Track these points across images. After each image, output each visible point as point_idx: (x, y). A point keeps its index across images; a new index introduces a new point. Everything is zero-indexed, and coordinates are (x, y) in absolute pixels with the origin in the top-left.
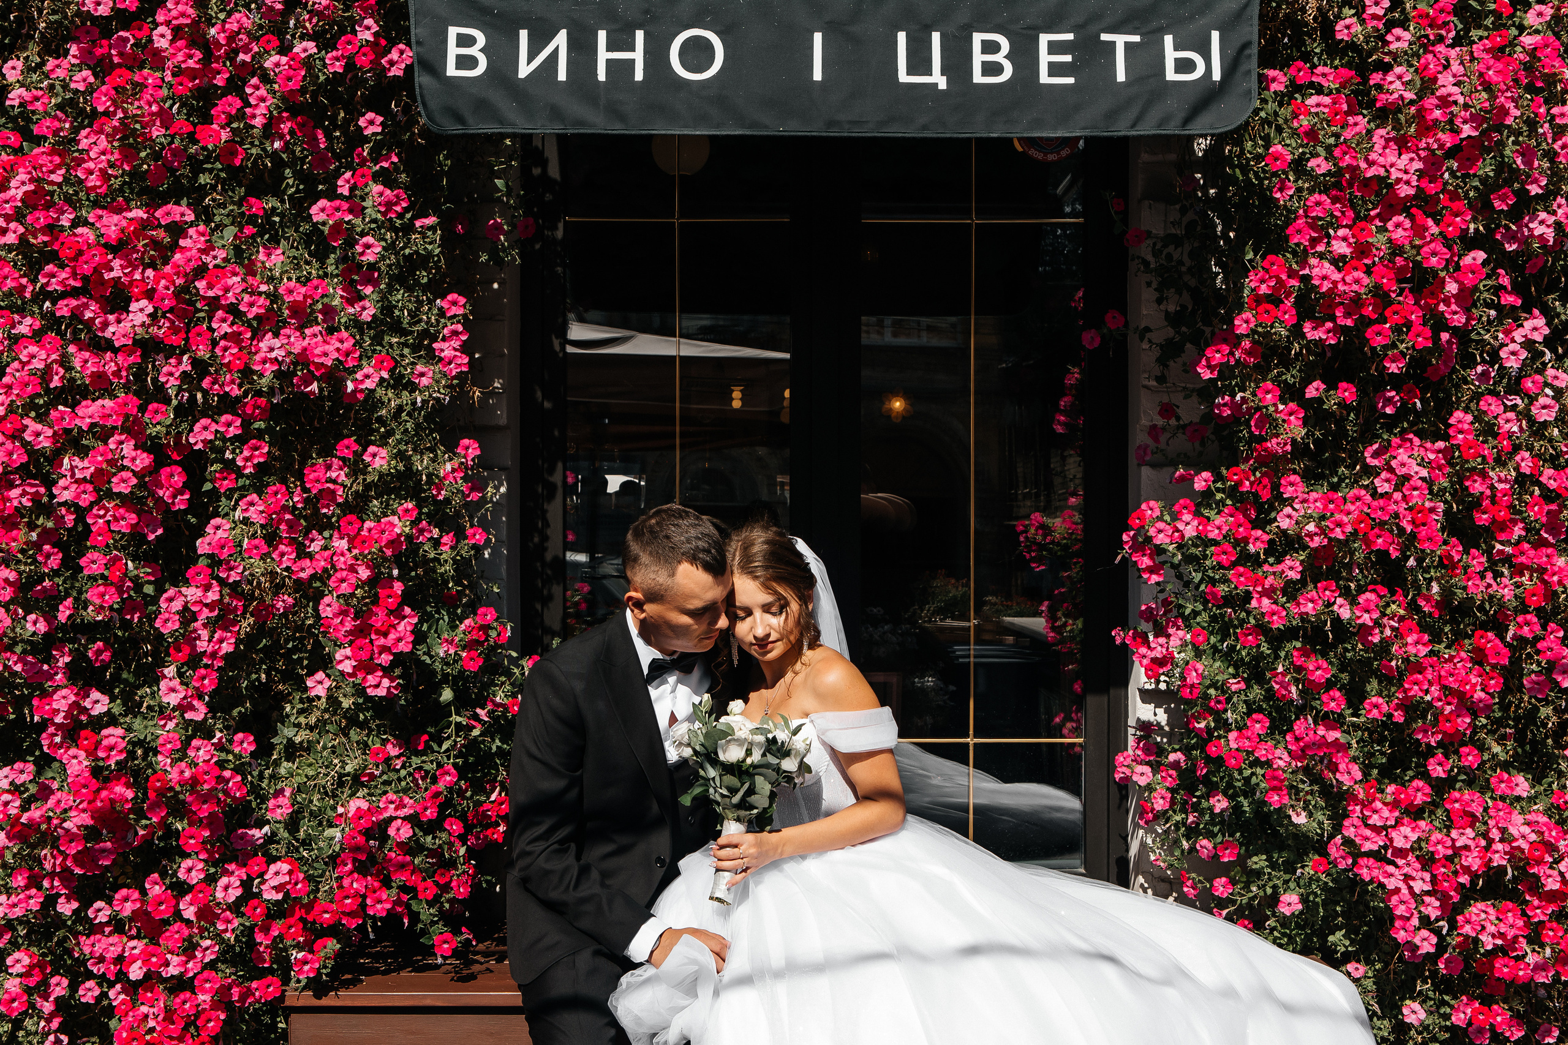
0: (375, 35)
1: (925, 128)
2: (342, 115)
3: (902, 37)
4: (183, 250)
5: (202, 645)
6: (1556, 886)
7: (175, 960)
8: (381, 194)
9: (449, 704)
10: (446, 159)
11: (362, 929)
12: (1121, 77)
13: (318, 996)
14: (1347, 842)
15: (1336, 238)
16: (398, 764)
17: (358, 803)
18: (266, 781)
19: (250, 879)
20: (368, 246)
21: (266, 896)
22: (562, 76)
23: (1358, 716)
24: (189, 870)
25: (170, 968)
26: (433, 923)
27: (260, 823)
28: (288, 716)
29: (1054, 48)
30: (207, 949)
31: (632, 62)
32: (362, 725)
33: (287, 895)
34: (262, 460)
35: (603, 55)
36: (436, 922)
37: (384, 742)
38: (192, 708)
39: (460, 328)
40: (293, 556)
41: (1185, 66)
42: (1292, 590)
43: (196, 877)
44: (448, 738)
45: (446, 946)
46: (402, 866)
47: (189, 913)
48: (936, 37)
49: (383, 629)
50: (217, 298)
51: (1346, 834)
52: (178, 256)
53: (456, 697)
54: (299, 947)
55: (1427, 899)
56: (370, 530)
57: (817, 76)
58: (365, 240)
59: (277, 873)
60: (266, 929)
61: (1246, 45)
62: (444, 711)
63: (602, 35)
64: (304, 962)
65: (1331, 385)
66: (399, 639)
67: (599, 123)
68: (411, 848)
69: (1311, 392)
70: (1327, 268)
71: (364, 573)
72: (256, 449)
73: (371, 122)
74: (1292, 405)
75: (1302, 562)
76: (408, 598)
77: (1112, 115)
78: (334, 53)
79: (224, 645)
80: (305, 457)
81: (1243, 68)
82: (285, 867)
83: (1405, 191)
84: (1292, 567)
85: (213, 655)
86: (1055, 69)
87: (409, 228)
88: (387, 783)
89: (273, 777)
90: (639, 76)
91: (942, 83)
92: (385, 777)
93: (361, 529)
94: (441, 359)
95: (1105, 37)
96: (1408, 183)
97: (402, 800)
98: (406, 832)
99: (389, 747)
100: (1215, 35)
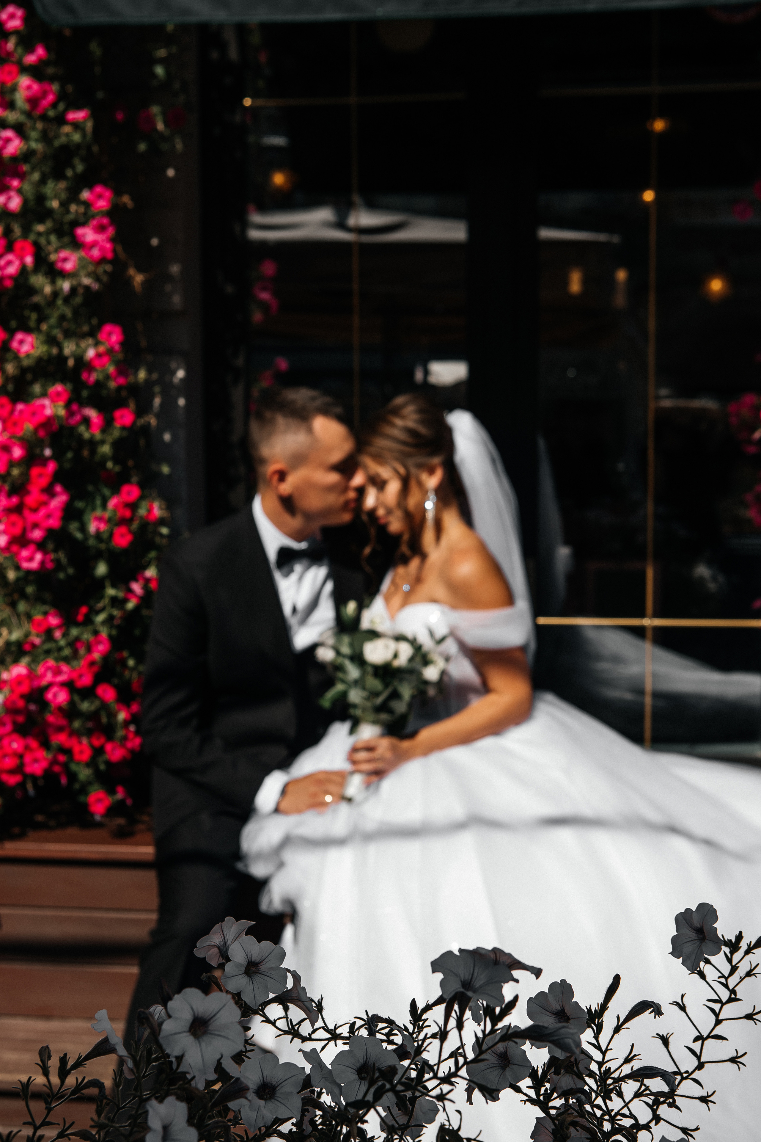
8: (29, 87)
9: (104, 578)
10: (97, 48)
11: (22, 785)
16: (60, 633)
17: (20, 670)
20: (7, 140)
26: (90, 782)
36: (93, 782)
44: (103, 609)
46: (60, 729)
49: (36, 506)
53: (110, 571)
56: (21, 412)
62: (99, 585)
66: (50, 516)
68: (69, 712)
71: (18, 453)
76: (58, 477)
87: (61, 120)
93: (13, 411)
97: (60, 667)
98: (63, 697)
99: (50, 617)
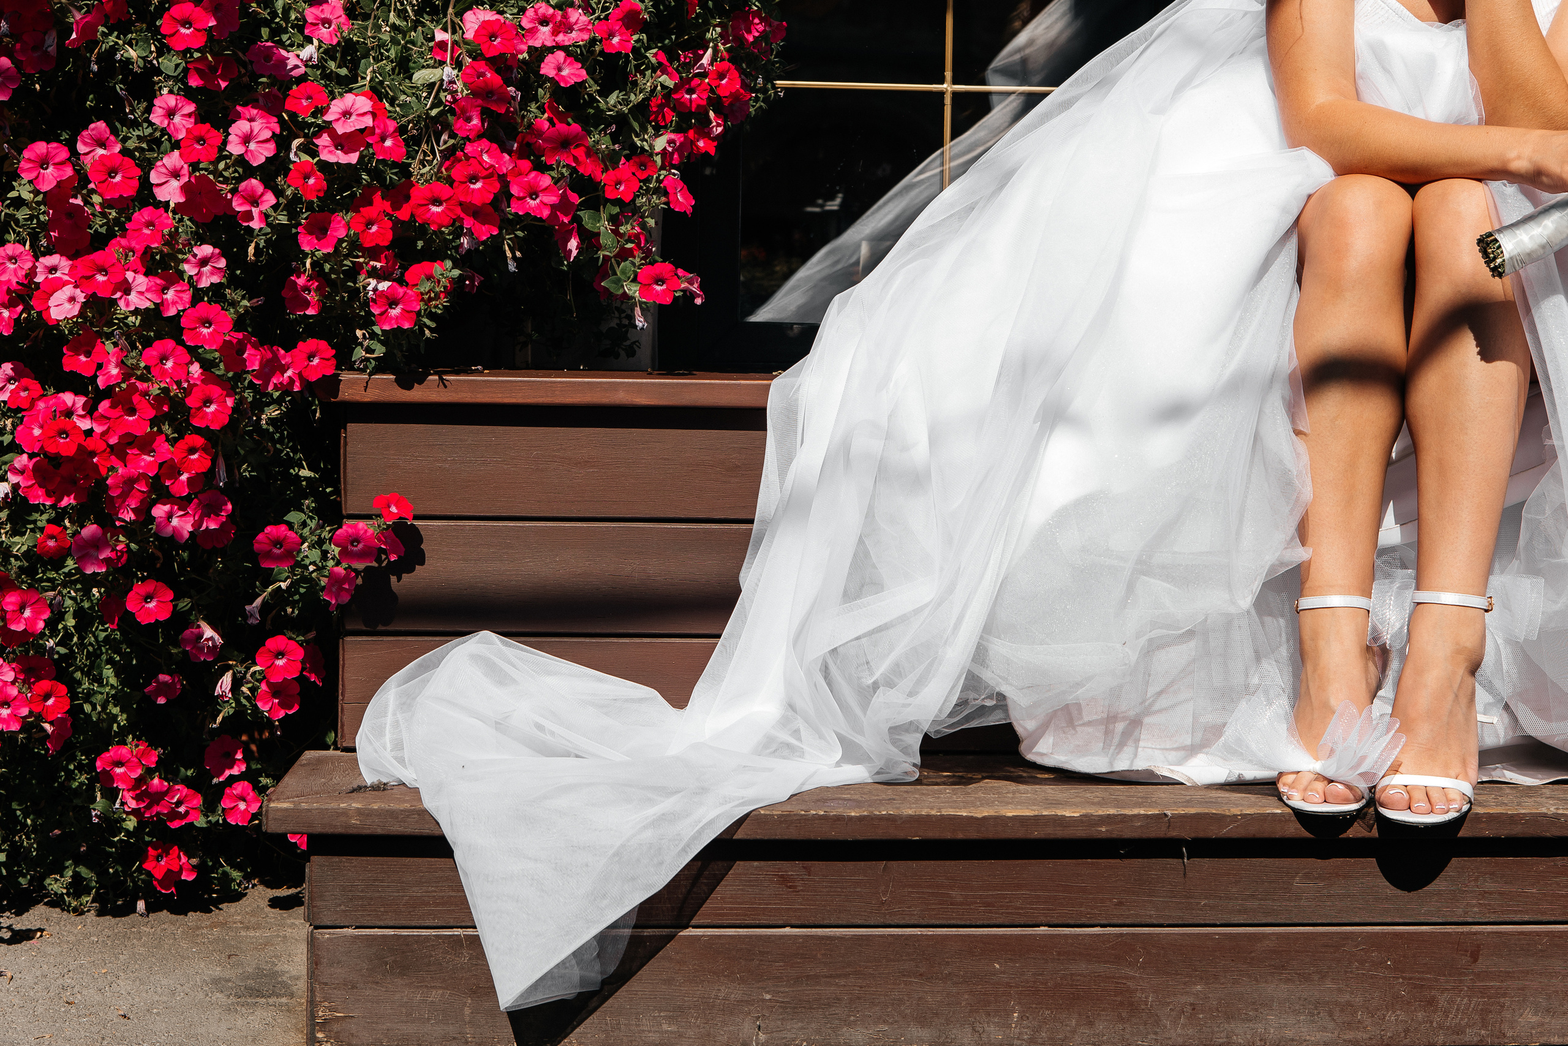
7: (141, 280)
13: (405, 383)
25: (133, 297)
30: (205, 261)
33: (364, 157)
47: (171, 189)
59: (346, 114)
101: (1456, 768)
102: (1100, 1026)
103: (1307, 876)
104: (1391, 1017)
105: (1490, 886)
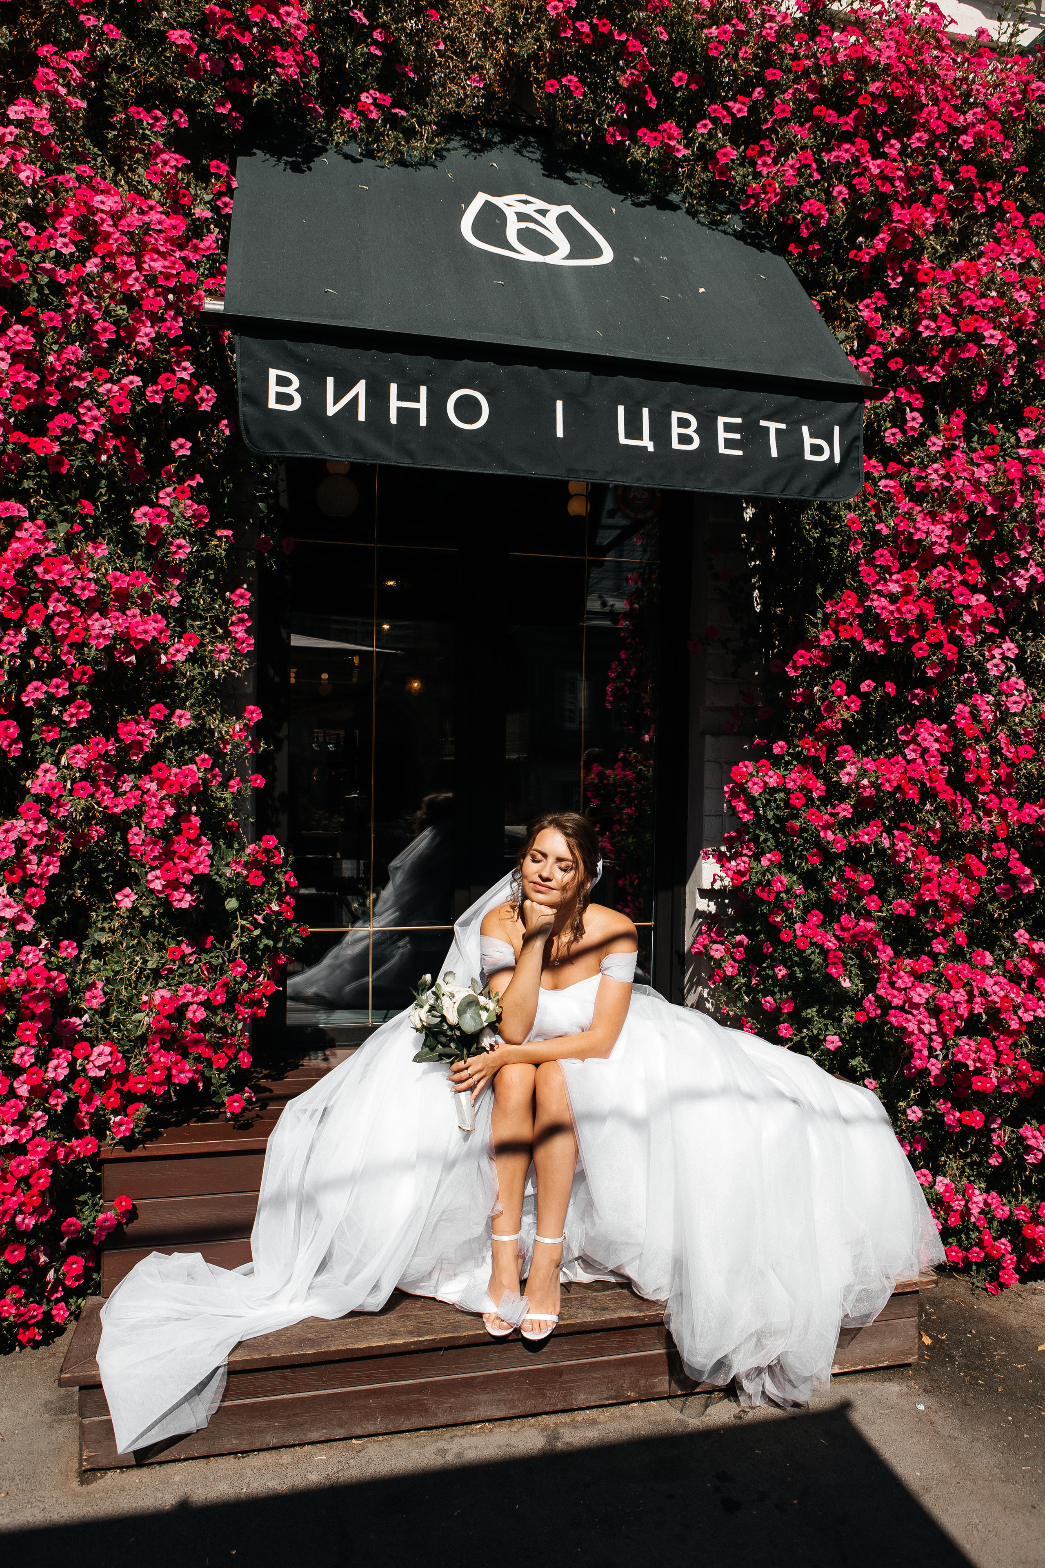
0: (192, 375)
1: (639, 479)
2: (145, 441)
3: (621, 409)
4: (18, 540)
5: (32, 868)
6: (1017, 1026)
7: (10, 1129)
9: (235, 911)
10: (229, 482)
11: (167, 1094)
12: (774, 454)
13: (128, 1149)
14: (879, 998)
15: (891, 581)
16: (192, 959)
17: (161, 994)
18: (78, 976)
19: (75, 1059)
20: (180, 547)
21: (92, 1074)
22: (362, 417)
23: (882, 912)
24: (22, 1055)
25: (6, 1137)
26: (222, 1085)
27: (79, 1013)
28: (95, 923)
29: (728, 428)
30: (38, 1119)
31: (417, 411)
32: (158, 929)
33: (107, 1072)
34: (86, 717)
35: (395, 404)
36: (225, 1085)
37: (179, 943)
38: (25, 921)
39: (246, 616)
40: (112, 795)
41: (817, 450)
42: (844, 825)
43: (28, 1060)
45: (236, 1104)
46: (197, 1042)
47: (23, 1090)
48: (645, 412)
49: (186, 855)
50: (54, 582)
51: (879, 992)
52: (15, 545)
53: (240, 907)
54: (116, 1113)
55: (934, 1037)
56: (176, 775)
57: (560, 433)
58: (178, 541)
59: (100, 1055)
60: (89, 1100)
61: (856, 438)
62: (231, 916)
63: (394, 388)
64: (120, 1124)
65: (880, 683)
66: (199, 863)
67: (393, 457)
68: (203, 1026)
69: (864, 687)
70: (884, 602)
71: (170, 811)
72: (80, 707)
73: (182, 446)
74: (853, 697)
75: (852, 806)
76: (204, 829)
77: (768, 482)
78: (154, 388)
79: (51, 867)
80: (116, 714)
81: (854, 454)
82: (108, 1050)
83: (939, 551)
84: (845, 810)
85: (42, 876)
86: (729, 444)
88: (182, 975)
89: (83, 971)
90: (423, 422)
91: (651, 448)
92: (181, 971)
93: (168, 774)
94: (236, 640)
95: (763, 423)
96: (941, 545)
97: (198, 989)
98: (201, 1014)
99: (184, 946)
100: (837, 429)
101: (551, 1309)
102: (413, 1420)
103: (494, 1352)
104: (528, 1402)
105: (566, 1347)
